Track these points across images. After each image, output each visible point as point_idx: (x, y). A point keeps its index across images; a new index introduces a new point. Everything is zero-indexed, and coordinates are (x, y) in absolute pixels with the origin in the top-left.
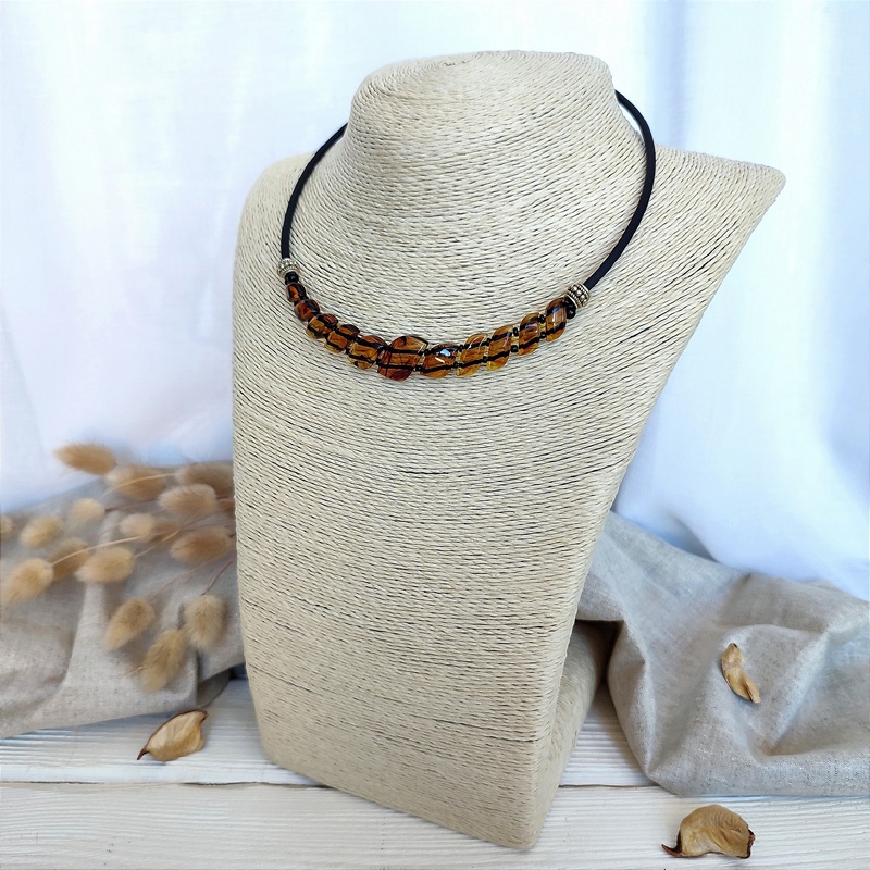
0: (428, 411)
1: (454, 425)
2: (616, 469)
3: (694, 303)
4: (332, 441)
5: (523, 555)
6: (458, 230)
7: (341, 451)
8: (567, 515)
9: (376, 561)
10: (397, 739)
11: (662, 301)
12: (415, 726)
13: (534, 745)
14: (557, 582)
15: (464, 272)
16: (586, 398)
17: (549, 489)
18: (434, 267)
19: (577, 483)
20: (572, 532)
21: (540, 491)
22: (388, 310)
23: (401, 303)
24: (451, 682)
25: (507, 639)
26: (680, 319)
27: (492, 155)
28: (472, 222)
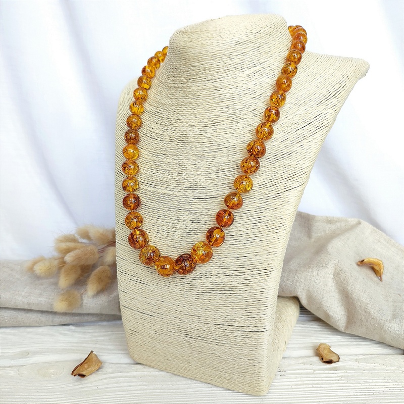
0: (207, 169)
1: (220, 174)
2: (299, 189)
3: (331, 111)
4: (161, 188)
5: (255, 234)
6: (219, 86)
7: (166, 192)
8: (276, 212)
9: (183, 243)
10: (196, 337)
11: (316, 111)
12: (205, 329)
13: (265, 333)
14: (273, 246)
15: (222, 104)
16: (282, 156)
17: (267, 201)
18: (208, 103)
19: (280, 197)
20: (279, 220)
21: (263, 202)
22: (187, 125)
23: (193, 121)
24: (222, 302)
25: (249, 277)
26: (325, 118)
27: (234, 51)
28: (226, 81)
